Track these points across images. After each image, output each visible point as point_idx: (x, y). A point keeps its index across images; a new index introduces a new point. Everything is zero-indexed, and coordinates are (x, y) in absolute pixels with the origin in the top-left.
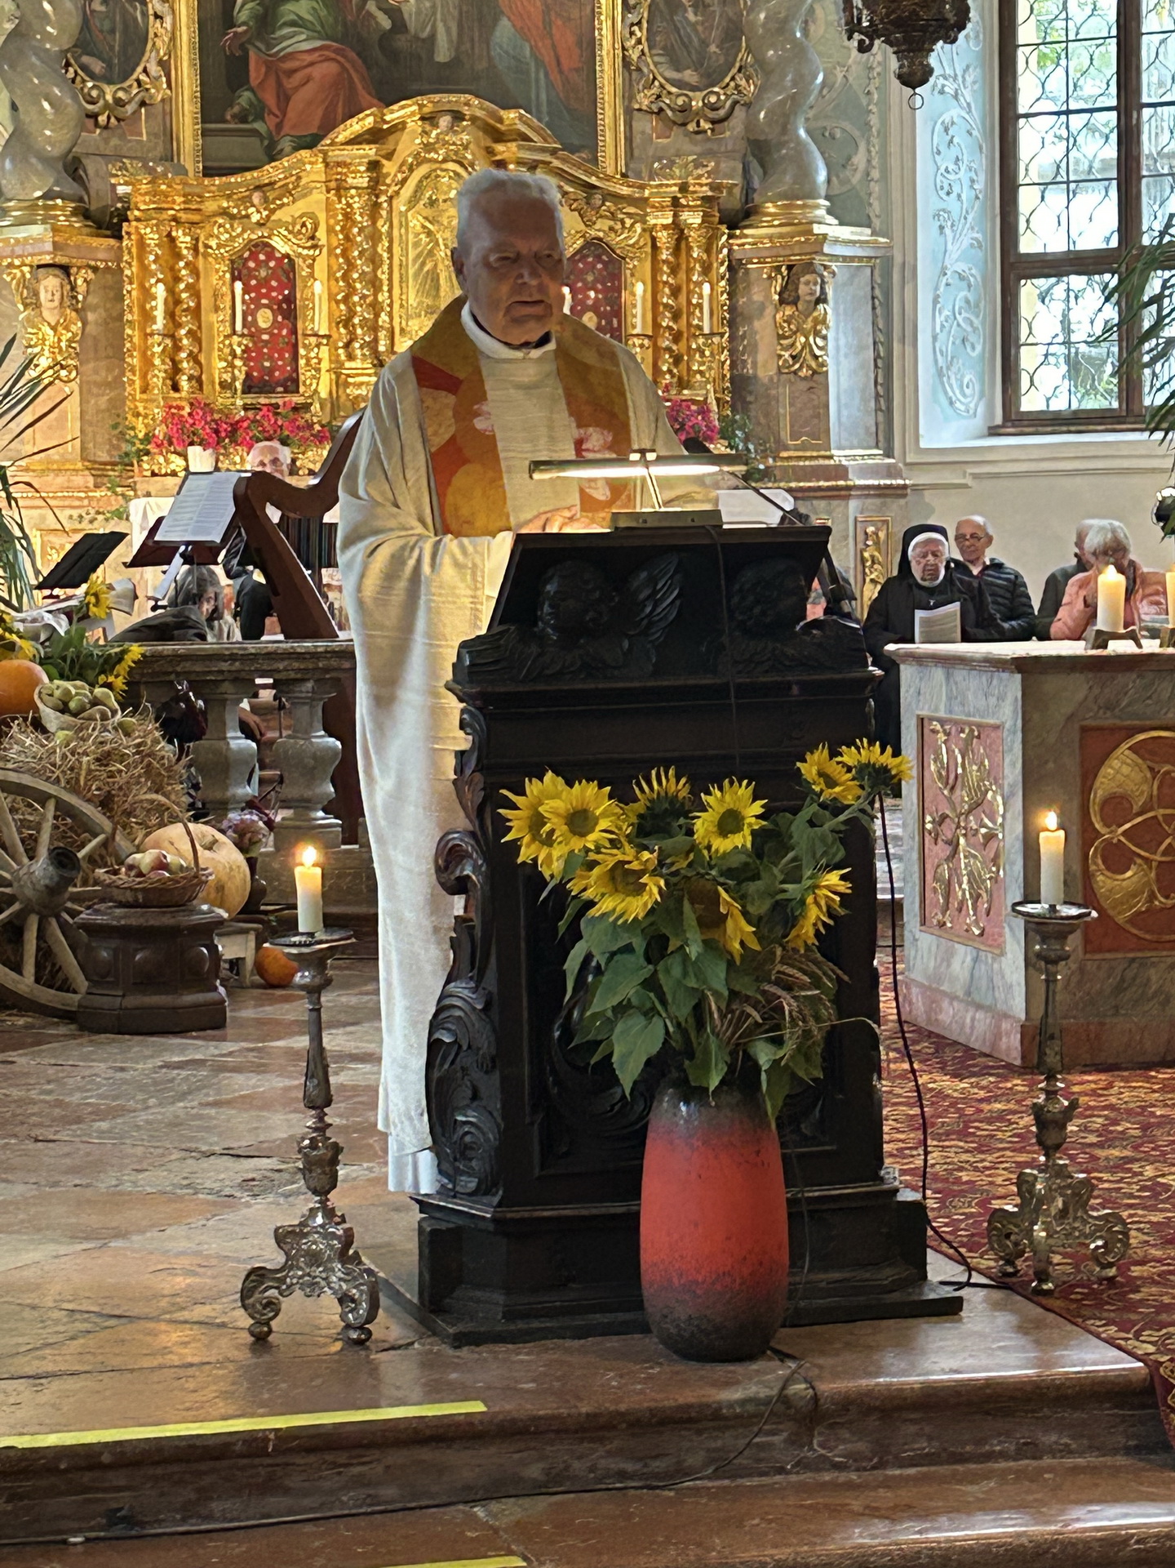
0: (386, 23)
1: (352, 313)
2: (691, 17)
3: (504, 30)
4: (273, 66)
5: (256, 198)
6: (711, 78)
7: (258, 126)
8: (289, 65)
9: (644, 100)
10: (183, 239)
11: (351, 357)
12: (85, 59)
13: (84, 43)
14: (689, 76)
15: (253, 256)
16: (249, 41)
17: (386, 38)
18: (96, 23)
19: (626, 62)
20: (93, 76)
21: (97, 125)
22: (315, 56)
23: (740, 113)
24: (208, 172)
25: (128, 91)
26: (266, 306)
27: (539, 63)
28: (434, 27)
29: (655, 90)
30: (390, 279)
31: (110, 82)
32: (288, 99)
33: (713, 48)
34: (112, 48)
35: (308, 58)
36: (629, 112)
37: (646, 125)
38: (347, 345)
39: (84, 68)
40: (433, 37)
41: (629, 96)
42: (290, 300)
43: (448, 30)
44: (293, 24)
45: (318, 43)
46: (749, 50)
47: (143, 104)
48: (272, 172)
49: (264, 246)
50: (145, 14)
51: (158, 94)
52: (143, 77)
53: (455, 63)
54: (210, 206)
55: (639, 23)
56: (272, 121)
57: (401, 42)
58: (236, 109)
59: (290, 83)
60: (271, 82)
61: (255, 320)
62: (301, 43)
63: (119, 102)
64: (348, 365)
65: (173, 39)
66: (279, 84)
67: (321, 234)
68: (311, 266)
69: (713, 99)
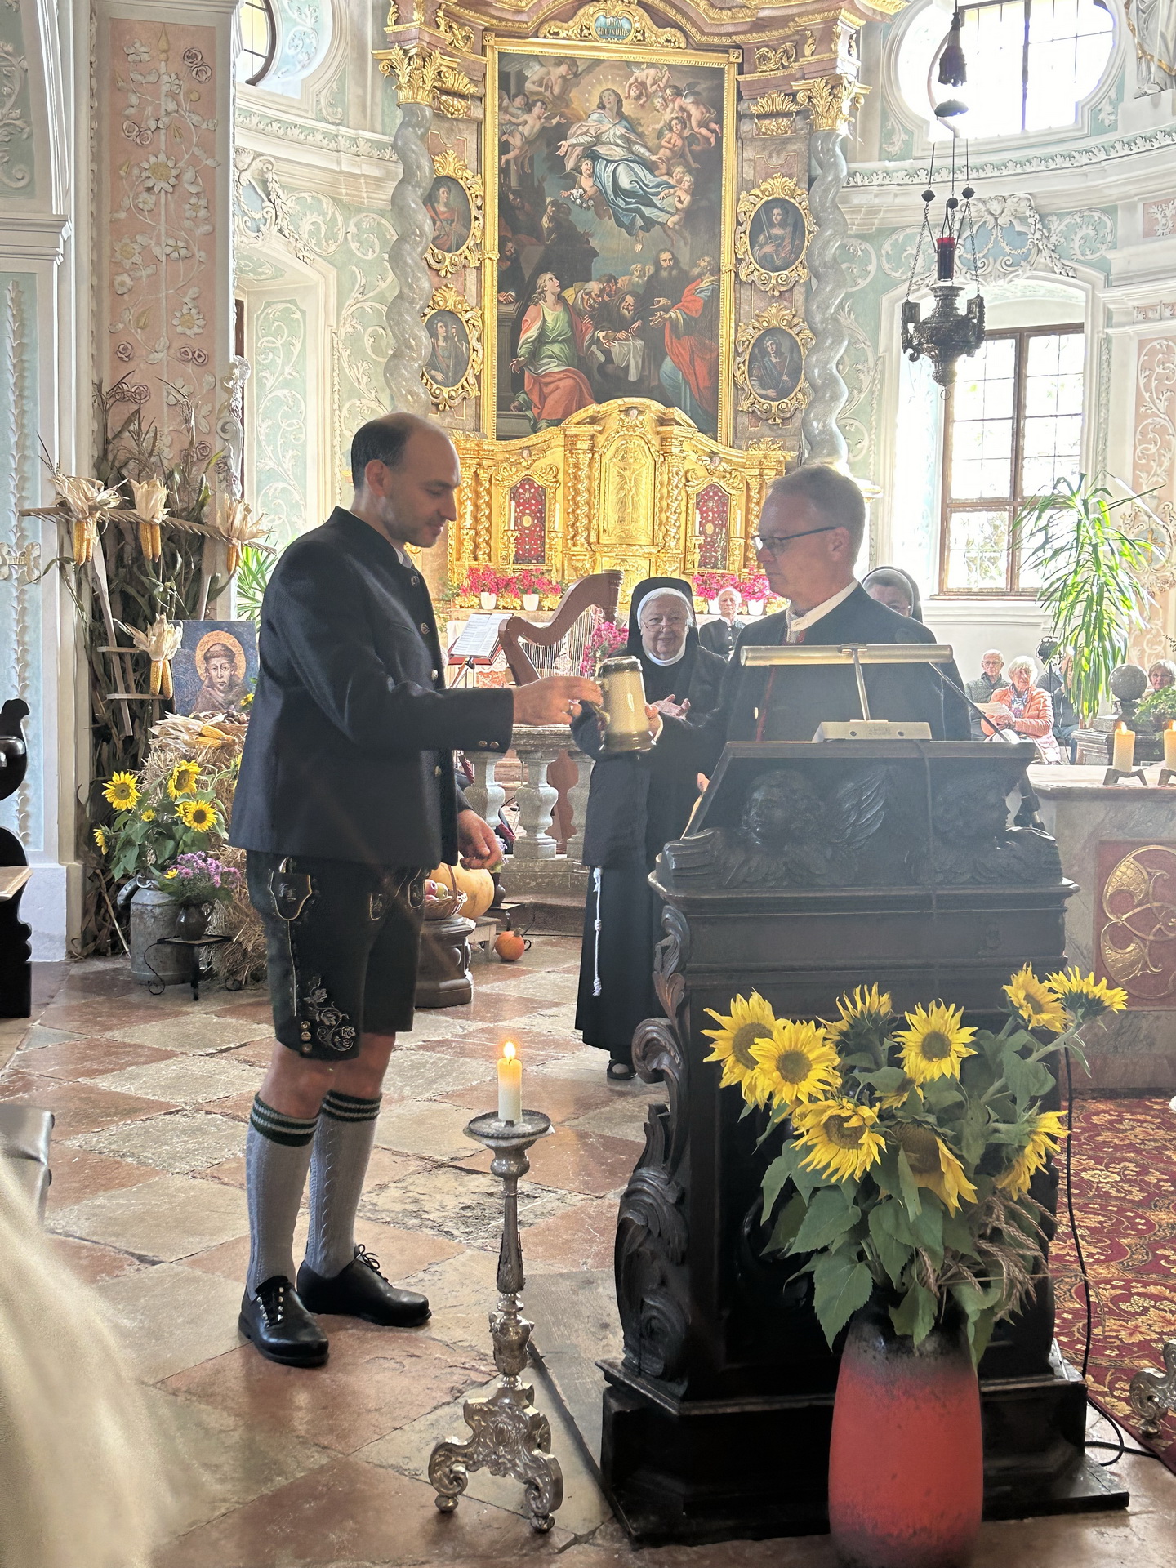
0: (602, 358)
1: (577, 520)
2: (774, 360)
3: (668, 364)
4: (537, 380)
5: (525, 453)
6: (783, 394)
7: (528, 413)
8: (547, 380)
9: (744, 405)
10: (484, 476)
11: (574, 545)
12: (433, 372)
13: (432, 363)
14: (770, 392)
15: (522, 486)
16: (525, 365)
17: (601, 367)
18: (440, 352)
19: (735, 384)
20: (436, 382)
21: (438, 409)
22: (562, 375)
23: (799, 415)
24: (499, 438)
25: (456, 391)
26: (530, 515)
27: (687, 383)
28: (629, 361)
29: (751, 401)
30: (599, 504)
31: (446, 386)
32: (545, 398)
33: (785, 377)
34: (448, 366)
35: (558, 376)
36: (736, 413)
37: (744, 420)
38: (573, 538)
39: (433, 378)
40: (628, 367)
41: (736, 404)
42: (542, 511)
43: (636, 363)
44: (550, 357)
45: (564, 368)
46: (806, 379)
47: (464, 398)
48: (533, 440)
49: (527, 480)
50: (469, 350)
51: (475, 393)
52: (465, 384)
53: (641, 380)
54: (500, 457)
55: (744, 363)
56: (536, 411)
57: (610, 368)
58: (516, 403)
59: (546, 390)
60: (537, 389)
61: (521, 523)
62: (554, 367)
63: (451, 397)
64: (573, 549)
65: (483, 362)
66: (541, 390)
67: (561, 476)
68: (554, 493)
69: (784, 406)
